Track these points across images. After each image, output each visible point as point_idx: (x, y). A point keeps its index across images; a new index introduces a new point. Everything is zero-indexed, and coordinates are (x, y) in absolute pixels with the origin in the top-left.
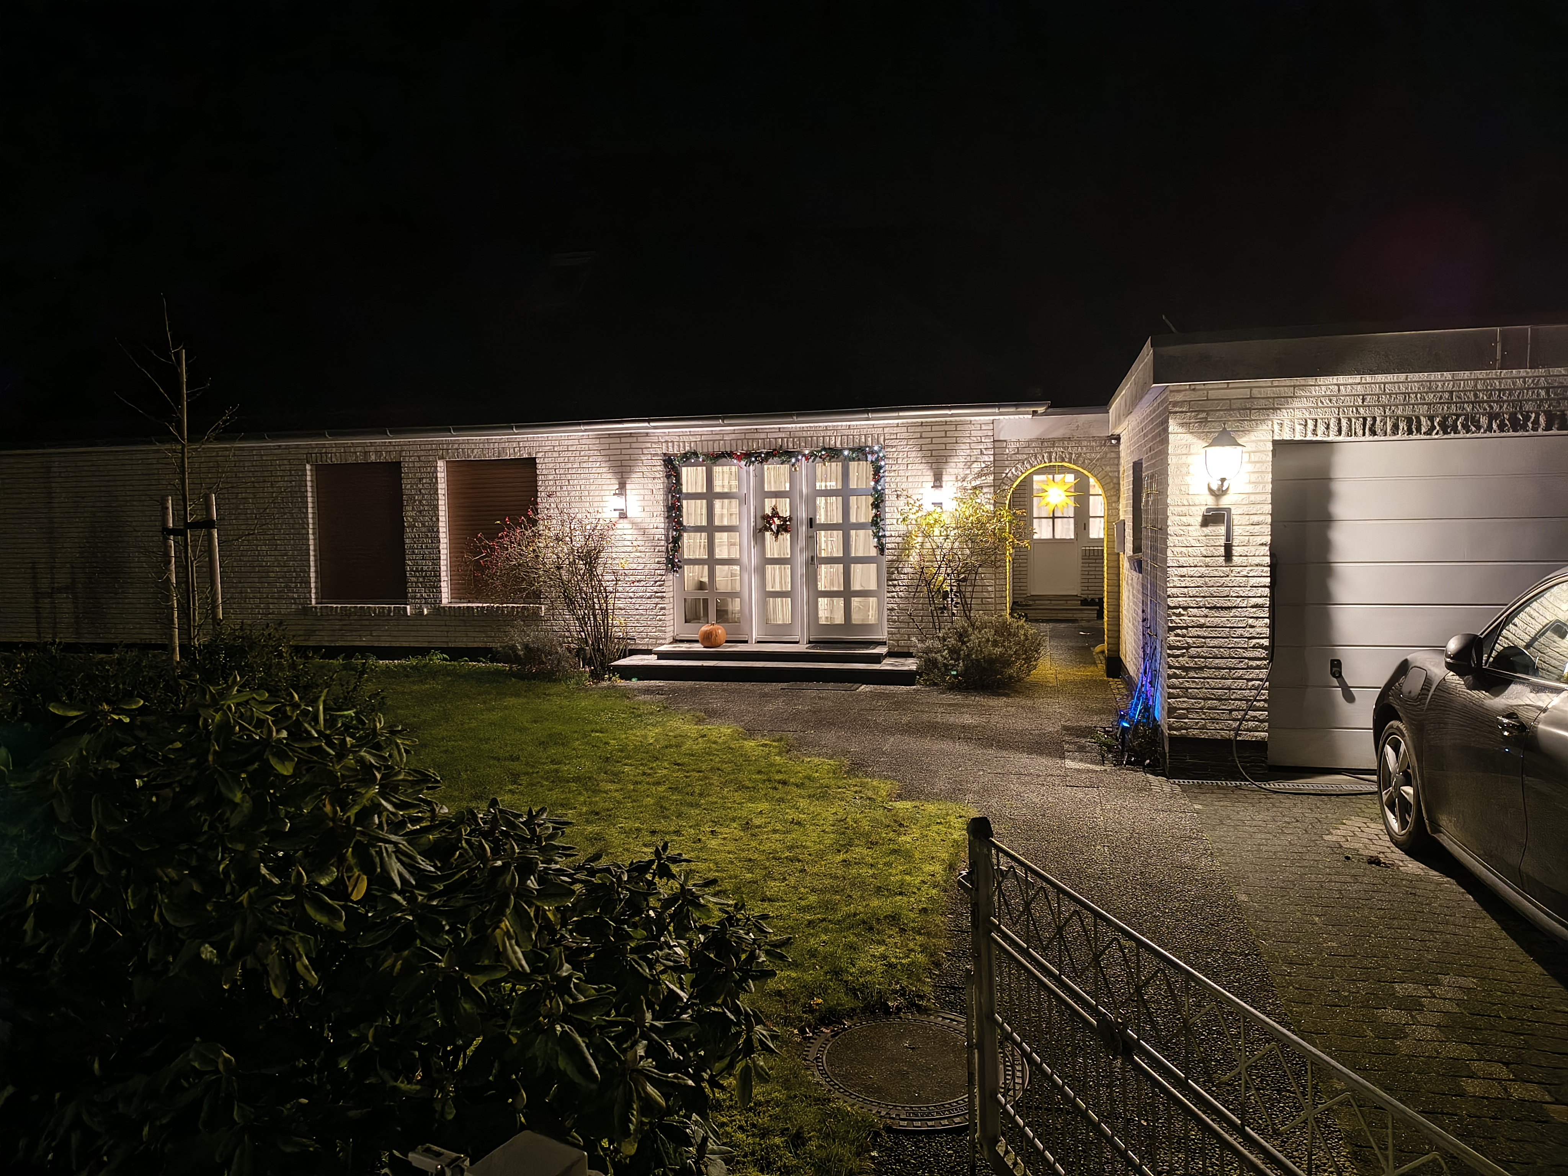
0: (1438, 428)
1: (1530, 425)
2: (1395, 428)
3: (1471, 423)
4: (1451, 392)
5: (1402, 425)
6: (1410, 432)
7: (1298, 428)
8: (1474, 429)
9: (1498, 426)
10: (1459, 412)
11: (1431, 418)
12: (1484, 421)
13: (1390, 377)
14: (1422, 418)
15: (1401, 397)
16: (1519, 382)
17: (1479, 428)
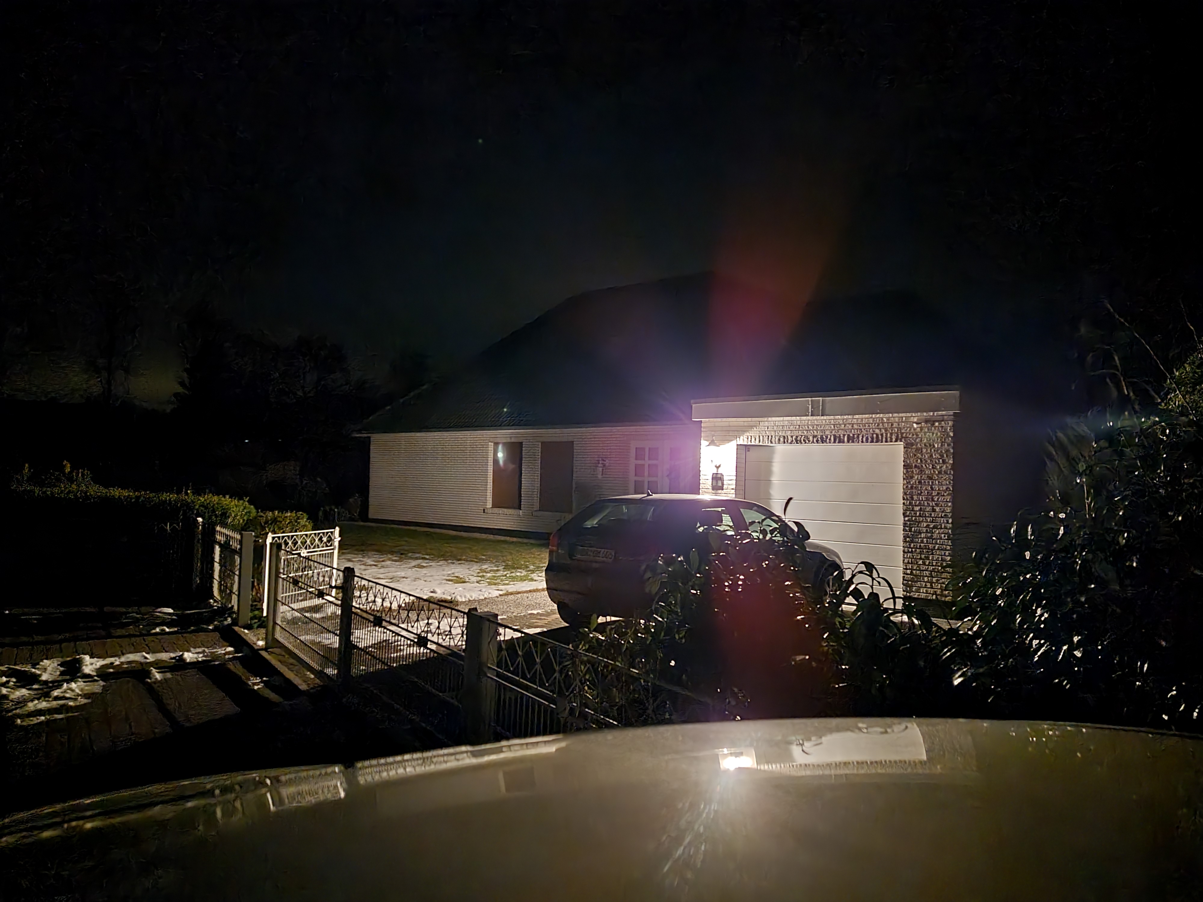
0: (794, 441)
1: (828, 440)
2: (779, 440)
3: (806, 440)
4: (799, 426)
5: (782, 439)
6: (784, 442)
7: (746, 439)
8: (807, 441)
9: (816, 441)
10: (802, 434)
11: (792, 437)
12: (811, 439)
13: (778, 419)
14: (789, 437)
15: (781, 427)
16: (824, 421)
17: (809, 441)
